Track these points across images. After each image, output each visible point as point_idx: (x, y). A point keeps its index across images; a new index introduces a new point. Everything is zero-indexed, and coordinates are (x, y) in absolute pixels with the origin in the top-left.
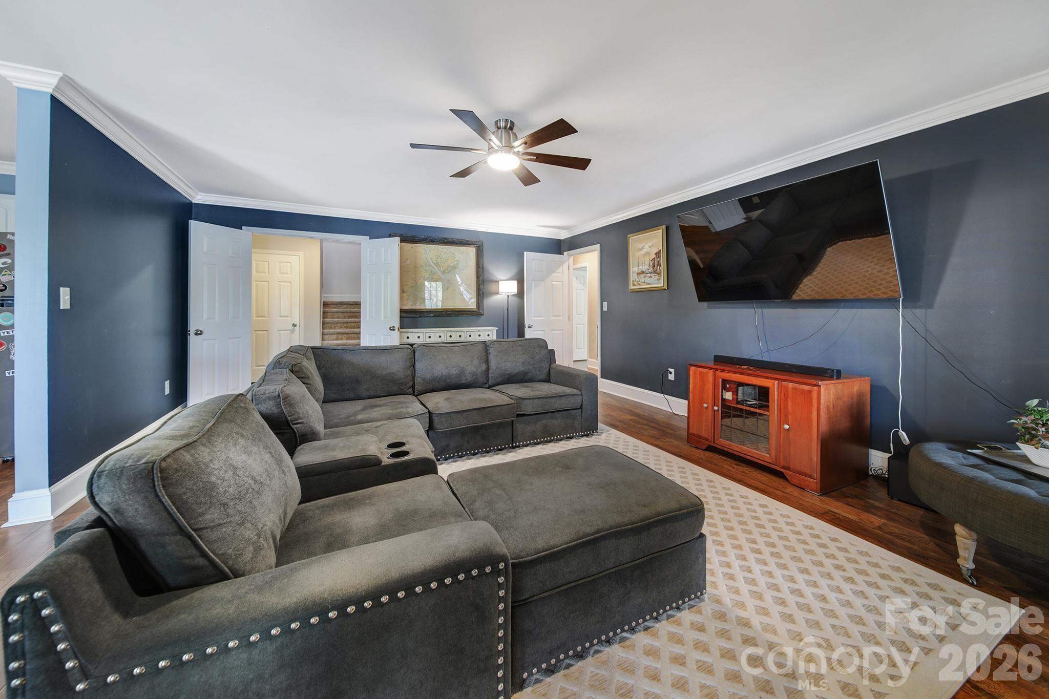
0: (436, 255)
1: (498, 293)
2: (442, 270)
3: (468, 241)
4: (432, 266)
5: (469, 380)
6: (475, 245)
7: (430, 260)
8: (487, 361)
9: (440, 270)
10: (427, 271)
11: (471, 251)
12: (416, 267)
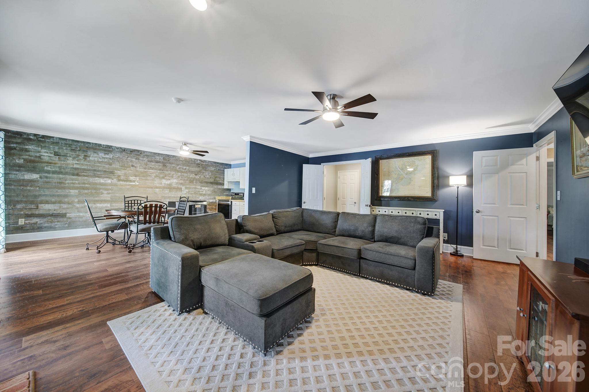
0: (401, 164)
1: (448, 186)
2: (405, 172)
3: (425, 152)
4: (399, 171)
5: (360, 234)
6: (430, 153)
7: (398, 167)
8: (374, 226)
9: (404, 173)
10: (396, 174)
11: (428, 159)
12: (389, 172)
